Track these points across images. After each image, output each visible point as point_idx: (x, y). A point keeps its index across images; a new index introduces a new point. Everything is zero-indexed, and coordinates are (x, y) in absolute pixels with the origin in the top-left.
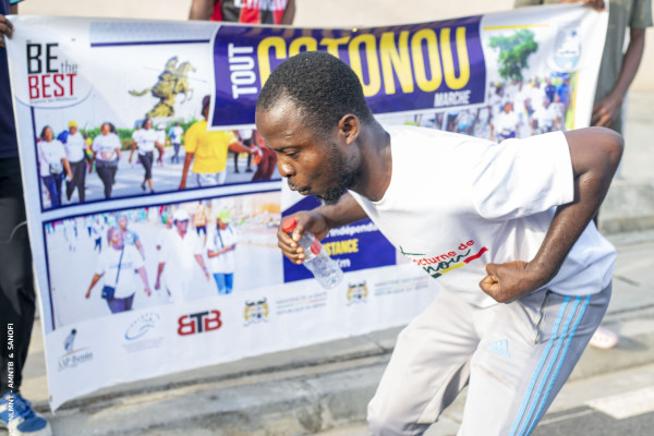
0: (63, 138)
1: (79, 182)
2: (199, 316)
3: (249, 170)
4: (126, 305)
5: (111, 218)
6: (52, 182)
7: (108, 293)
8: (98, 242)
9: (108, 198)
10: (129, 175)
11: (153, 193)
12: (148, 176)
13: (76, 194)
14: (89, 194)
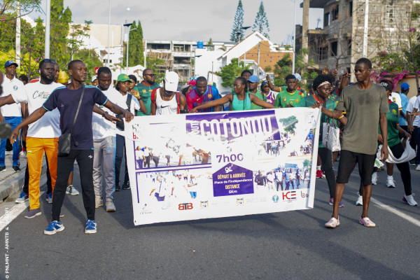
0: (143, 150)
1: (148, 162)
2: (185, 204)
3: (200, 160)
4: (162, 199)
5: (158, 173)
6: (140, 162)
7: (157, 195)
8: (154, 180)
9: (157, 167)
10: (163, 161)
11: (170, 167)
12: (169, 161)
13: (147, 166)
14: (151, 166)
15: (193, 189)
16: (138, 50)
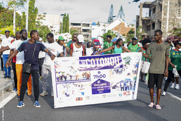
0: (59, 73)
2: (79, 98)
3: (86, 78)
4: (68, 96)
5: (66, 84)
6: (58, 78)
7: (66, 94)
8: (64, 87)
9: (66, 81)
10: (68, 78)
11: (72, 81)
12: (71, 78)
13: (61, 80)
14: (63, 80)
15: (82, 91)
16: (66, 26)
